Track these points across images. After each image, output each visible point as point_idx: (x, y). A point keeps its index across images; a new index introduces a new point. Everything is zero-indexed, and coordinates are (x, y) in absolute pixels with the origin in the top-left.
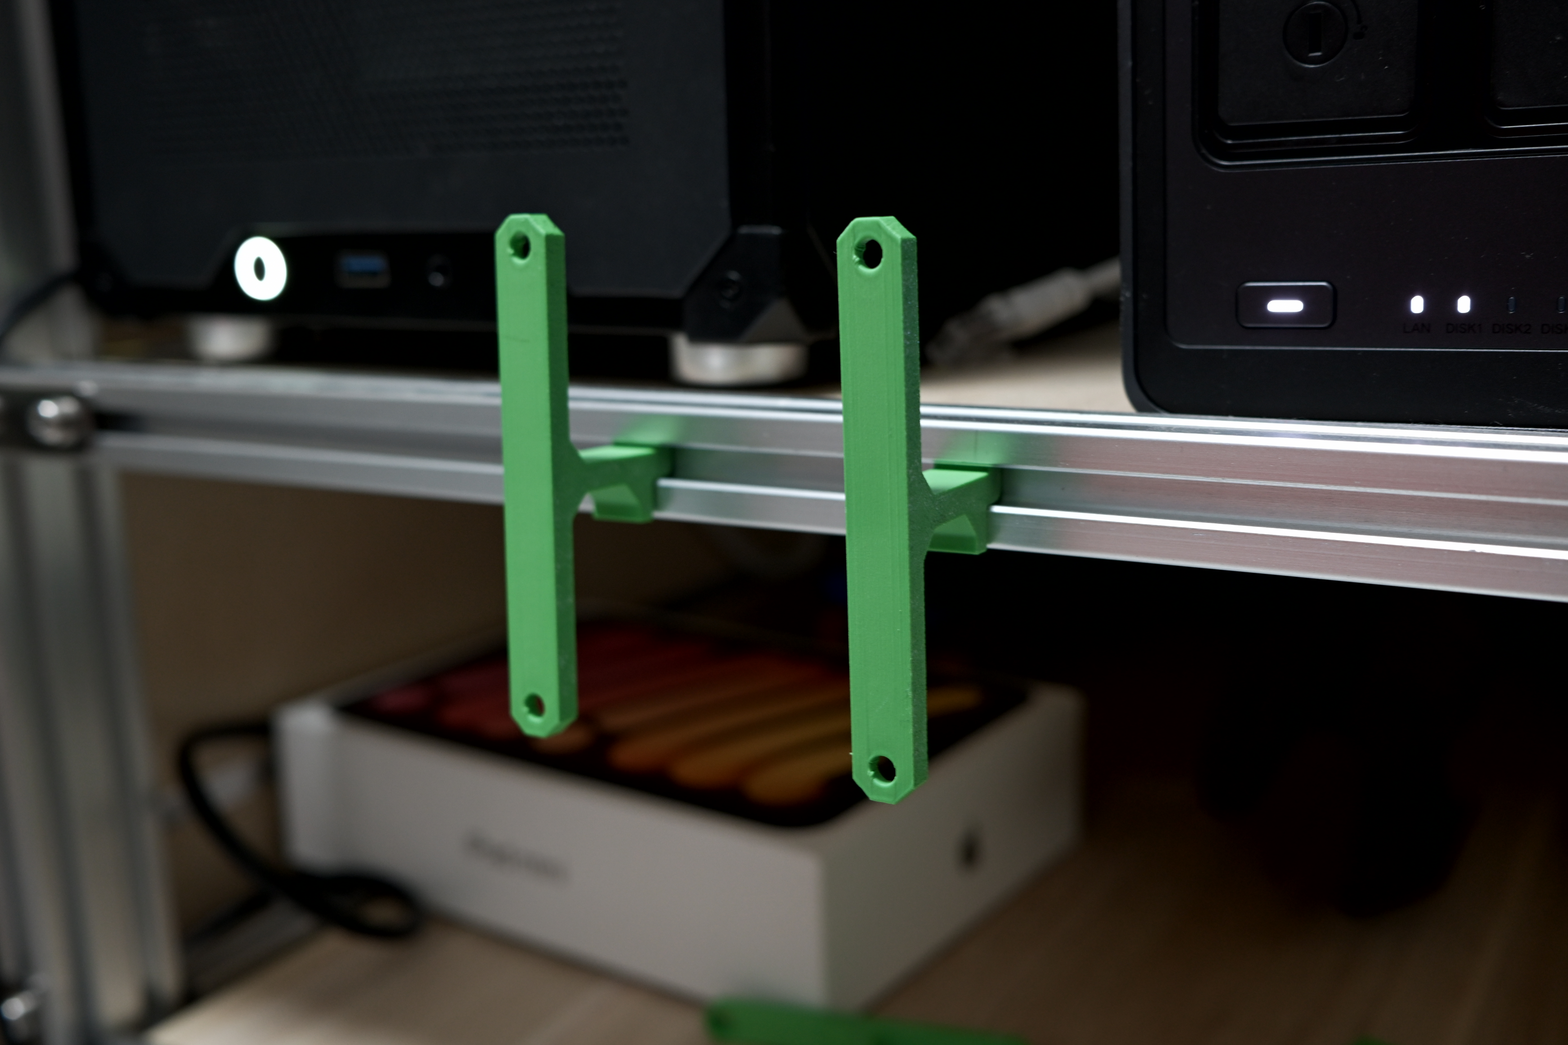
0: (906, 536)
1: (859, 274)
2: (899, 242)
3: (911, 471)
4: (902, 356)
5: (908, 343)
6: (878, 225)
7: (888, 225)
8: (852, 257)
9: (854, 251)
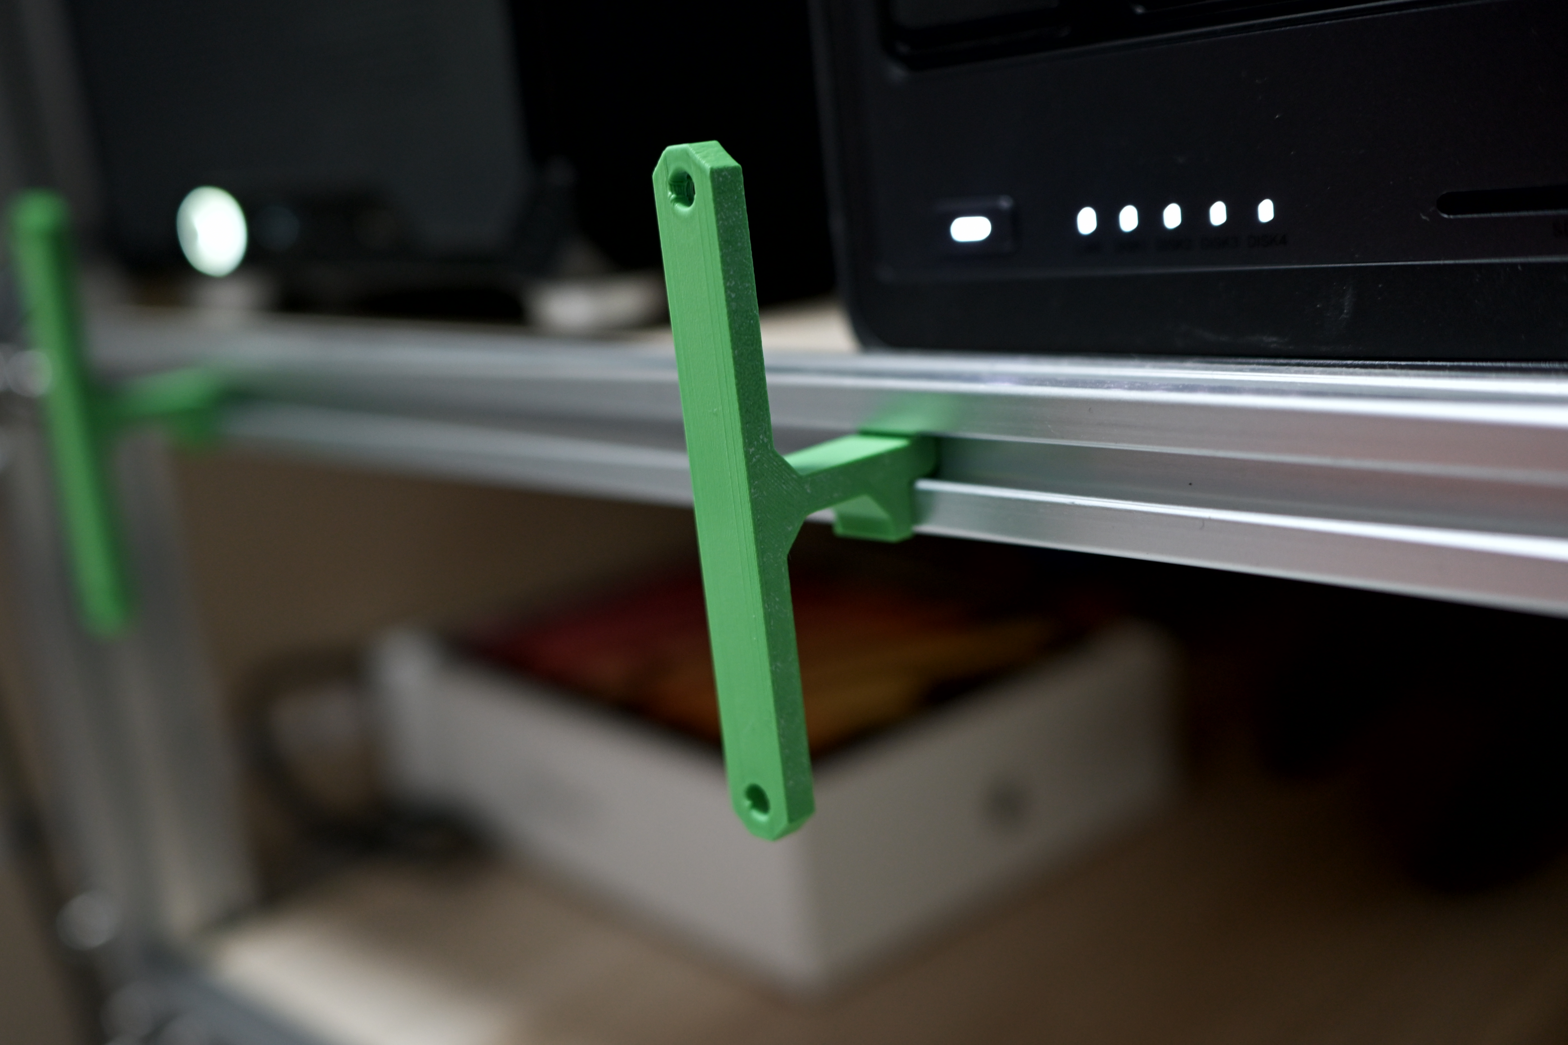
0: (750, 528)
1: (675, 213)
2: (708, 172)
3: (752, 450)
4: (725, 311)
5: (733, 295)
6: (686, 153)
7: (697, 153)
8: (667, 193)
9: (668, 187)
